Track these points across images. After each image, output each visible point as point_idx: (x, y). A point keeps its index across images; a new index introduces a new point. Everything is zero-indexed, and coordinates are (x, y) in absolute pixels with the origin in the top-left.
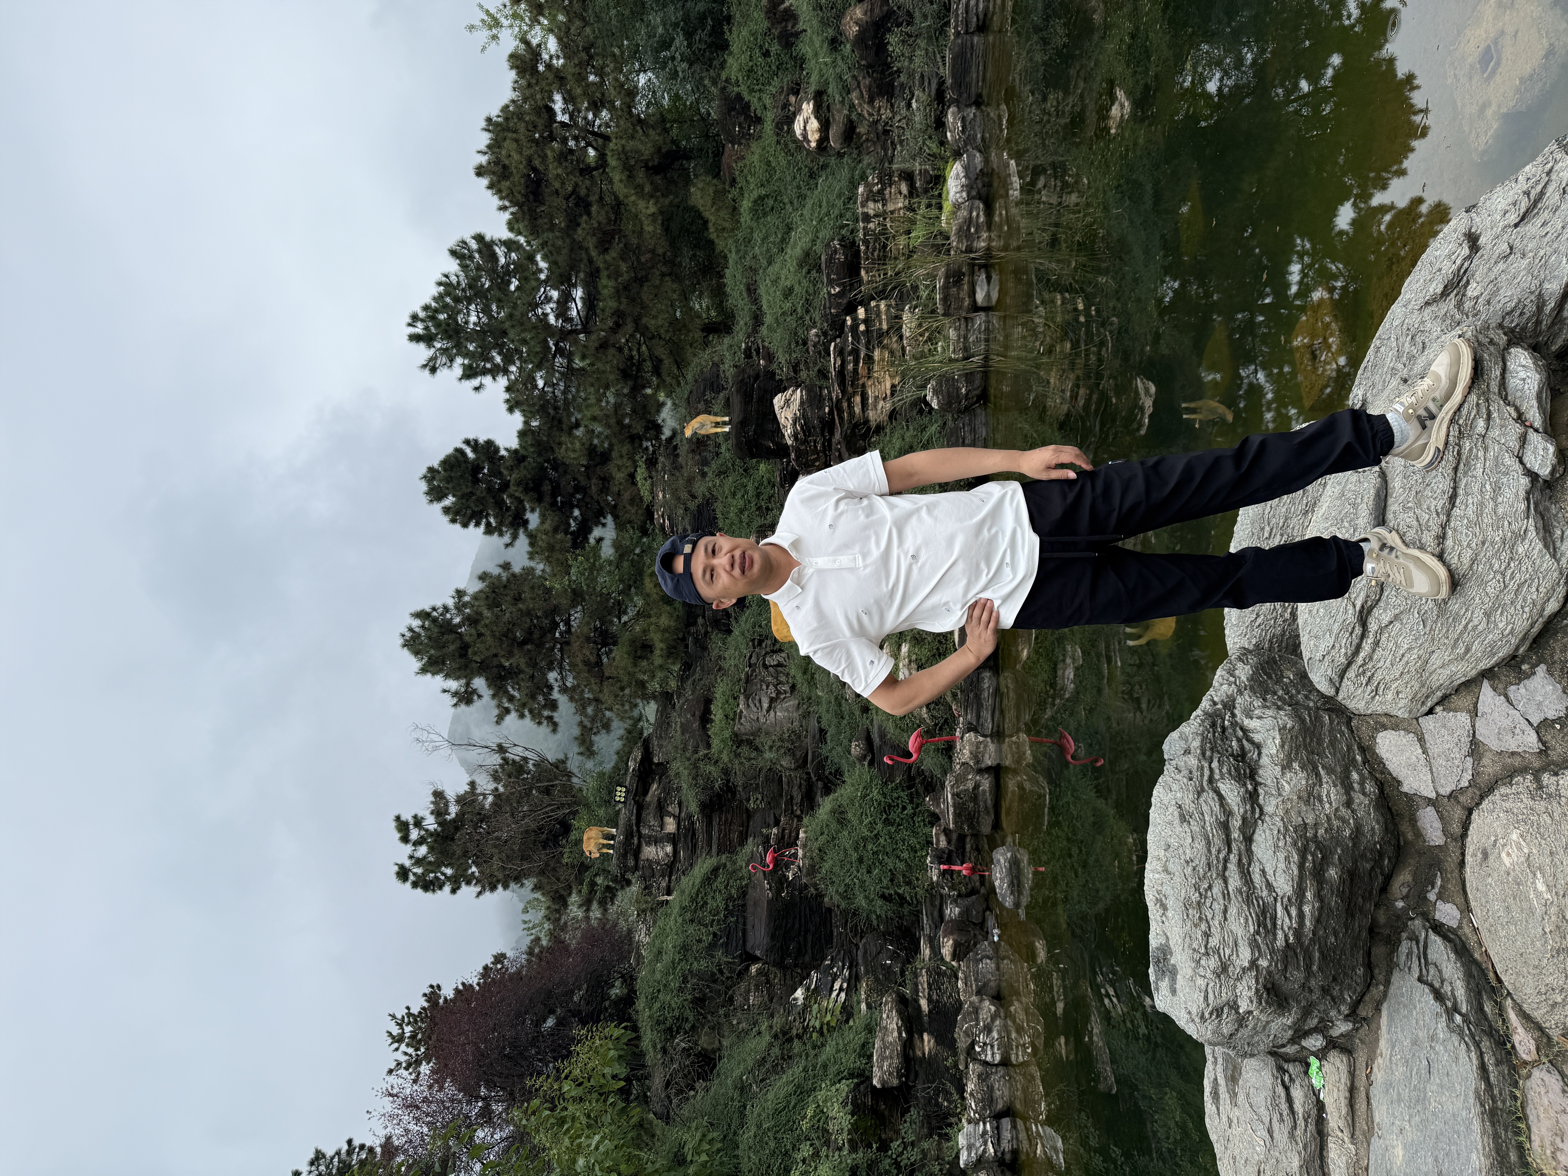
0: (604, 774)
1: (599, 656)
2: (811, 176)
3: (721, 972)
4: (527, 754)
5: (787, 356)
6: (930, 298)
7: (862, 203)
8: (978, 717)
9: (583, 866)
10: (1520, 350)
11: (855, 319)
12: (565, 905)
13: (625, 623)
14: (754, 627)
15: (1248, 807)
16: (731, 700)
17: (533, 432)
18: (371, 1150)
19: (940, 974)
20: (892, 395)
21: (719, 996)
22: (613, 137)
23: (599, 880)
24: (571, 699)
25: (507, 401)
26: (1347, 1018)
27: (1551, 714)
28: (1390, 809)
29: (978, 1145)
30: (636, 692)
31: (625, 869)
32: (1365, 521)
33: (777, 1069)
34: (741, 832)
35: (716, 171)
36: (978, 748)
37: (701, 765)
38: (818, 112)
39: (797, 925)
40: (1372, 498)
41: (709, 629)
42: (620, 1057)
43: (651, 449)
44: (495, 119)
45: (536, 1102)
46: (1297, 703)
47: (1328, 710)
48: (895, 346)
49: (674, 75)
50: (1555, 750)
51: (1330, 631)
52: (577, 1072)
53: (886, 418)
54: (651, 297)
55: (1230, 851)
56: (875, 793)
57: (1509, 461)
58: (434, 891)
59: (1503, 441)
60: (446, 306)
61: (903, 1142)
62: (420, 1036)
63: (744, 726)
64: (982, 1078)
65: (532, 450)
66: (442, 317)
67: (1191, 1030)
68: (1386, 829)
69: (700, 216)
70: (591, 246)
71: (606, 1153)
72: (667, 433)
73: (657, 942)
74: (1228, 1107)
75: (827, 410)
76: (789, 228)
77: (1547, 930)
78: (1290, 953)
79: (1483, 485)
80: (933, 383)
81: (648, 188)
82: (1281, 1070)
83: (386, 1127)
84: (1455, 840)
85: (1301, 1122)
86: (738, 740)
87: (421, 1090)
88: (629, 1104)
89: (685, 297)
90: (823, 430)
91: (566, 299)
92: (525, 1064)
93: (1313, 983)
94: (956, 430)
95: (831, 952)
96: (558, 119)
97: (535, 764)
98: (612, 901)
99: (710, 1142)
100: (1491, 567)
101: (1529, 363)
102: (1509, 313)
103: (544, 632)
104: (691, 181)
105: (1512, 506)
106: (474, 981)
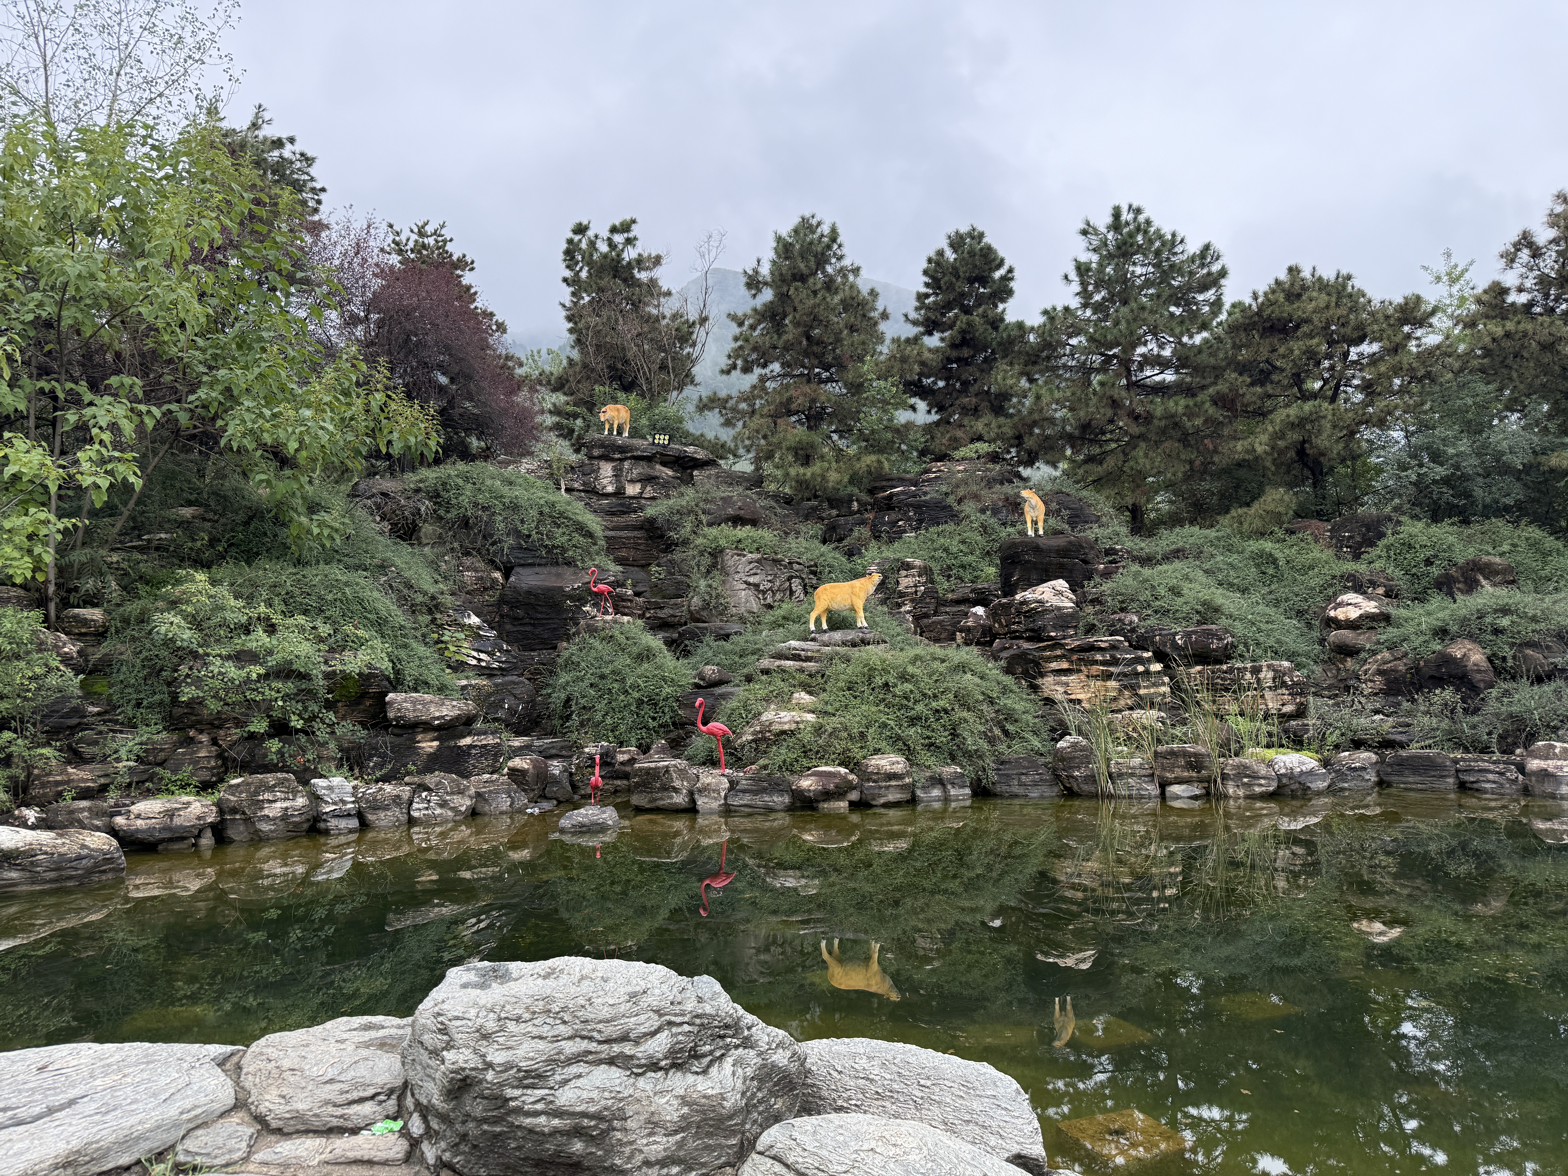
0: (681, 422)
1: (797, 413)
2: (1299, 612)
3: (494, 543)
4: (698, 347)
5: (1109, 592)
6: (1174, 738)
7: (1272, 665)
8: (744, 791)
9: (591, 406)
11: (1149, 660)
12: (555, 390)
13: (831, 438)
14: (829, 566)
15: (643, 1061)
16: (755, 545)
17: (1022, 336)
18: (316, 211)
19: (496, 756)
20: (1071, 701)
21: (471, 543)
22: (1335, 406)
23: (579, 422)
24: (754, 387)
25: (1054, 309)
26: (439, 1158)
29: (333, 796)
30: (762, 450)
31: (590, 446)
33: (402, 600)
34: (627, 559)
35: (1302, 513)
36: (714, 791)
37: (692, 517)
38: (1367, 617)
39: (539, 616)
41: (826, 522)
42: (409, 448)
43: (1009, 456)
44: (1350, 283)
45: (364, 367)
46: (749, 1112)
47: (742, 1143)
48: (1122, 703)
49: (1403, 467)
51: (821, 1147)
52: (393, 406)
53: (1046, 695)
54: (1167, 451)
55: (600, 1042)
56: (667, 690)
58: (565, 260)
60: (1151, 242)
61: (334, 723)
62: (425, 252)
63: (730, 559)
64: (396, 800)
65: (1004, 335)
66: (1140, 238)
67: (427, 1005)
69: (1254, 498)
70: (1218, 388)
71: (316, 437)
72: (1025, 472)
73: (520, 480)
74: (356, 1040)
75: (1053, 634)
76: (1244, 591)
78: (499, 1102)
80: (1085, 743)
81: (1281, 443)
82: (391, 1092)
83: (339, 223)
85: (339, 1111)
86: (716, 553)
87: (375, 257)
88: (365, 458)
89: (1169, 486)
90: (1032, 630)
91: (1163, 364)
92: (401, 356)
93: (471, 1125)
94: (1034, 766)
95: (515, 650)
96: (1352, 349)
97: (689, 355)
98: (560, 436)
99: (330, 537)
103: (820, 357)
104: (1291, 488)
106: (479, 303)
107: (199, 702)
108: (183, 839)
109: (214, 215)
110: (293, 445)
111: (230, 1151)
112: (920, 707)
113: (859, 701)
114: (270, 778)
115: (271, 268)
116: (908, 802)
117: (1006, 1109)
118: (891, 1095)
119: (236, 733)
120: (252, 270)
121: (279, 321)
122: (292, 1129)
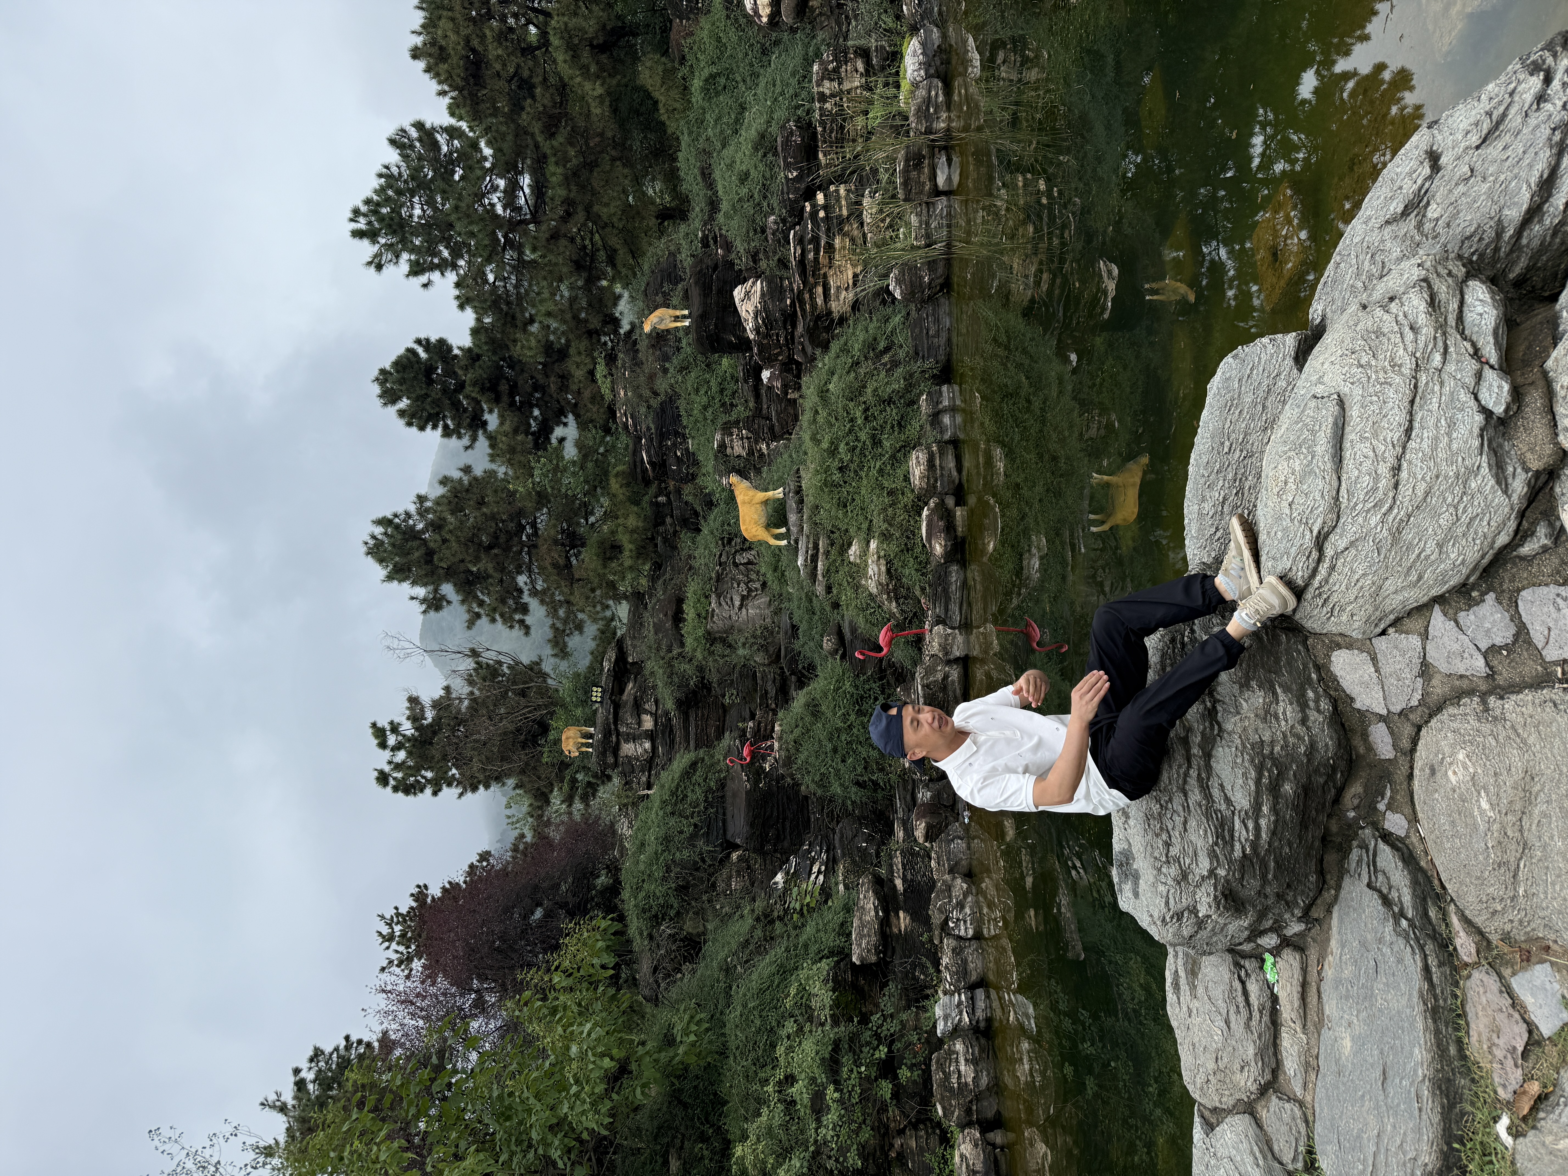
0: (579, 675)
1: (568, 559)
2: (763, 53)
3: (703, 860)
4: (502, 658)
5: (745, 245)
6: (891, 182)
7: (817, 82)
8: (947, 610)
9: (564, 764)
10: (1477, 283)
11: (814, 206)
12: (548, 802)
13: (593, 524)
14: (723, 525)
15: (1207, 724)
16: (703, 599)
17: (486, 329)
18: (369, 1045)
19: (914, 854)
20: (855, 284)
21: (703, 882)
22: (554, 13)
23: (580, 777)
24: (542, 602)
25: (457, 297)
26: (1300, 920)
27: (1499, 641)
28: (1343, 725)
29: (954, 1015)
30: (607, 593)
31: (605, 766)
32: (1323, 449)
33: (760, 950)
34: (718, 727)
35: (663, 48)
36: (946, 640)
37: (675, 663)
39: (775, 814)
40: (1330, 426)
41: (678, 528)
42: (608, 947)
43: (610, 344)
45: (527, 994)
47: (1285, 628)
48: (855, 232)
50: (1501, 674)
51: (1288, 554)
52: (567, 963)
53: (849, 309)
54: (603, 183)
55: (1190, 766)
56: (847, 686)
57: (1464, 397)
58: (415, 794)
59: (1459, 376)
60: (388, 199)
61: (883, 1015)
62: (409, 934)
63: (717, 624)
64: (957, 952)
65: (485, 348)
66: (384, 211)
67: (1153, 931)
68: (1339, 744)
69: (649, 96)
70: (537, 131)
71: (598, 1040)
72: (625, 327)
73: (640, 835)
74: (1188, 998)
75: (788, 302)
76: (743, 108)
77: (1490, 845)
78: (1247, 863)
79: (1439, 421)
80: (896, 271)
81: (593, 69)
82: (1238, 965)
83: (382, 1023)
84: (1405, 754)
85: (1256, 1014)
86: (711, 638)
87: (414, 984)
88: (619, 990)
89: (637, 181)
90: (785, 322)
91: (513, 188)
92: (515, 956)
93: (1268, 890)
94: (919, 320)
95: (809, 838)
97: (510, 667)
98: (594, 796)
99: (698, 1023)
100: (1445, 500)
101: (1487, 297)
102: (1468, 238)
103: (510, 535)
104: (639, 59)
105: (1466, 442)
106: (460, 879)
107: (862, 1147)
108: (996, 1161)
109: (375, 1148)
110: (607, 1063)
111: (1294, 1119)
112: (863, 436)
113: (856, 497)
114: (937, 1076)
115: (428, 1089)
116: (956, 448)
117: (1252, 370)
118: (1239, 481)
119: (893, 1112)
120: (430, 1108)
121: (481, 1079)
122: (1273, 1060)
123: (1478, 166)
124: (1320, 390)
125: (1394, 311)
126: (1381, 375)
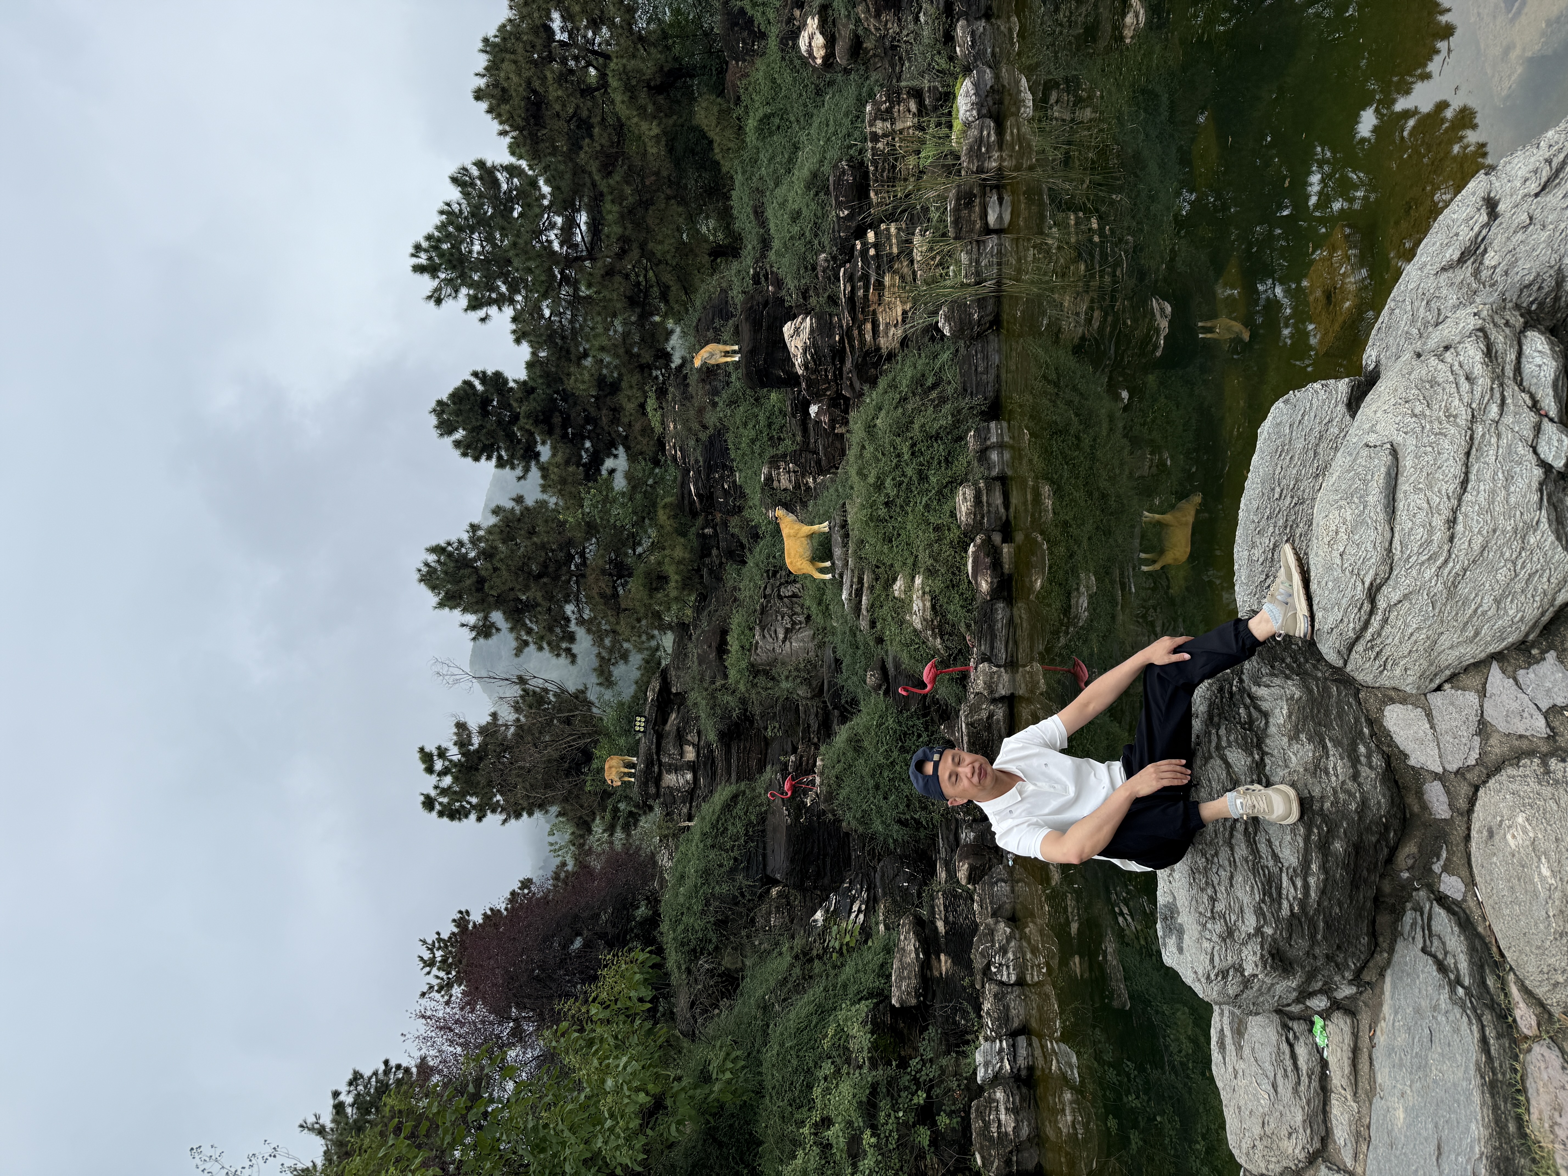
0: (623, 704)
1: (615, 588)
2: (817, 94)
3: (742, 895)
4: (547, 686)
5: (796, 282)
6: (941, 220)
7: (870, 122)
8: (992, 648)
9: (606, 793)
10: (1536, 334)
11: (865, 244)
12: (590, 831)
13: (640, 555)
14: (768, 558)
16: (747, 631)
17: (541, 363)
18: (407, 1070)
19: (956, 896)
20: (904, 321)
21: (741, 918)
22: (613, 56)
23: (622, 806)
24: (589, 631)
25: (514, 332)
26: (1351, 983)
27: (1560, 701)
28: (1396, 782)
29: (994, 1062)
30: (652, 623)
31: (647, 796)
32: (1375, 499)
33: (799, 989)
34: (759, 760)
35: (719, 89)
36: (992, 678)
37: (718, 695)
38: (823, 28)
39: (816, 850)
40: (1382, 476)
41: (724, 560)
42: (646, 980)
43: (661, 378)
44: (492, 39)
45: (564, 1025)
46: (1306, 673)
47: (1335, 680)
48: (905, 270)
50: (1563, 736)
51: (1339, 605)
52: (604, 995)
53: (898, 345)
54: (658, 221)
56: (890, 722)
57: (1522, 450)
58: (460, 819)
59: (1517, 429)
60: (449, 235)
61: (922, 1060)
62: (450, 960)
63: (761, 657)
64: (999, 997)
65: (540, 381)
66: (445, 246)
67: (1198, 989)
68: (1392, 802)
69: (704, 136)
70: (594, 170)
71: (634, 1074)
72: (676, 361)
73: (680, 867)
74: (1234, 1058)
75: (837, 338)
76: (796, 148)
77: (1551, 914)
78: (1295, 922)
79: (1495, 473)
80: (945, 308)
81: (650, 109)
82: (1286, 1027)
83: (420, 1049)
84: (1462, 814)
85: (1305, 1079)
86: (755, 670)
87: (454, 1011)
88: (656, 1023)
89: (691, 219)
90: (833, 359)
91: (570, 225)
92: (553, 986)
93: (1317, 951)
94: (968, 357)
95: (849, 875)
96: (557, 37)
97: (556, 695)
98: (635, 825)
99: (733, 1061)
100: (1502, 555)
101: (1546, 348)
102: (1527, 287)
103: (559, 565)
104: (695, 99)
105: (1524, 497)
106: (502, 906)
110: (642, 1097)
112: (909, 471)
113: (902, 532)
114: (976, 1125)
115: (464, 1118)
116: (1004, 484)
117: (1303, 415)
118: (1289, 527)
119: (931, 1159)
120: (465, 1137)
121: (517, 1109)
122: (1322, 1127)
123: (1537, 214)
124: (1372, 439)
125: (1449, 360)
126: (1436, 425)
